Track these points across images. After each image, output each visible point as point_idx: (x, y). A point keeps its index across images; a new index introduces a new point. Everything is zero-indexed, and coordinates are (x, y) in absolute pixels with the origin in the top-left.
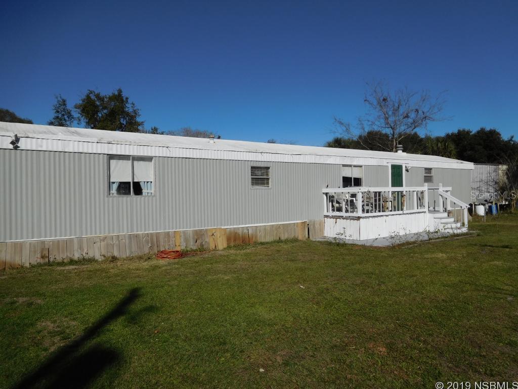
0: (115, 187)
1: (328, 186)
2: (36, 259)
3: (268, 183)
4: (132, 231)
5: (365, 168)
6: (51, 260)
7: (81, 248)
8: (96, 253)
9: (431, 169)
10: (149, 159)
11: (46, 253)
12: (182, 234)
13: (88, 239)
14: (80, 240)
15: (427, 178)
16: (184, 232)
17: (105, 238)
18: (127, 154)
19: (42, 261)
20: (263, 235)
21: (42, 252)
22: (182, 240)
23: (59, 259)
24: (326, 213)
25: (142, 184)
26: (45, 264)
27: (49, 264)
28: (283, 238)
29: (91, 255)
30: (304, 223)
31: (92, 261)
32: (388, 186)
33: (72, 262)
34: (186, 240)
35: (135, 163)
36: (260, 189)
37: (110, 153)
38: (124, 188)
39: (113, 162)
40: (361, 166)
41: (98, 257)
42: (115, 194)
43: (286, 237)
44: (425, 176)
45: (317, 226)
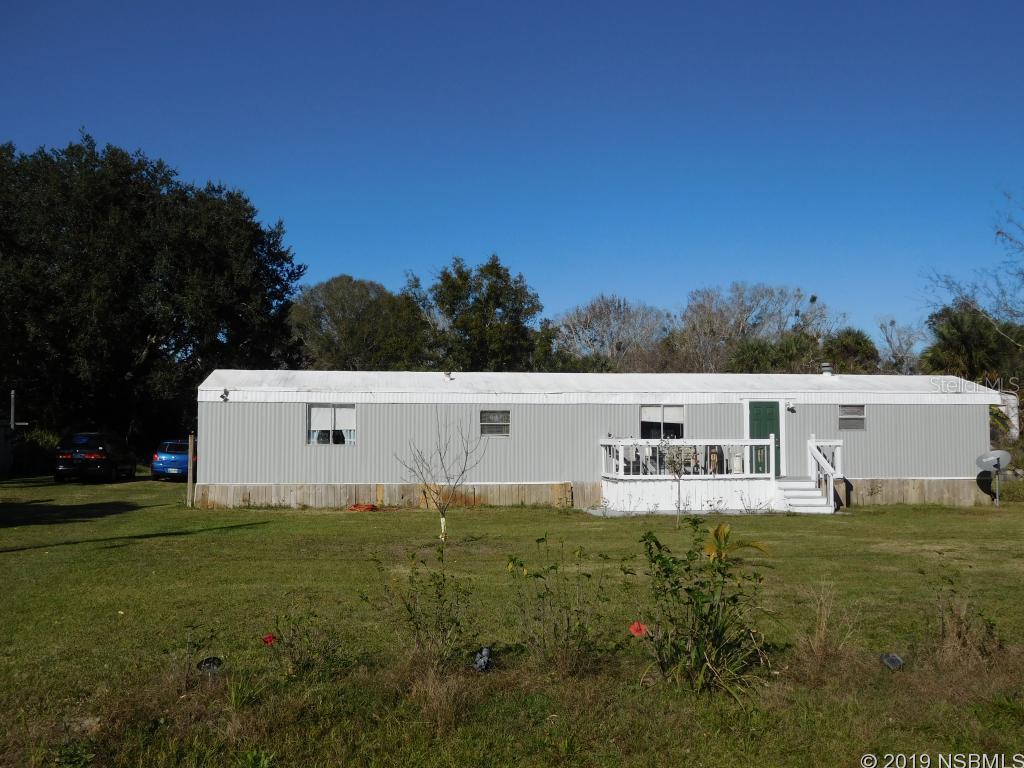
0: (316, 435)
1: (610, 435)
2: (239, 502)
3: (508, 432)
4: (330, 480)
5: (688, 408)
6: (252, 504)
7: (278, 494)
8: (292, 501)
9: (863, 406)
10: (352, 406)
11: (247, 496)
12: (385, 488)
13: (286, 487)
14: (278, 487)
15: (844, 422)
16: (389, 486)
17: (302, 487)
18: (327, 401)
19: (243, 504)
20: (496, 497)
21: (244, 495)
22: (386, 494)
23: (258, 504)
24: (604, 474)
25: (344, 432)
26: (244, 507)
27: (249, 507)
28: (527, 503)
29: (287, 502)
30: (565, 485)
31: (288, 507)
32: (741, 436)
33: (269, 507)
34: (390, 496)
35: (338, 410)
36: (494, 439)
37: (310, 401)
38: (324, 436)
39: (314, 410)
40: (682, 406)
41: (294, 505)
42: (316, 444)
43: (533, 501)
44: (840, 419)
45: (587, 491)
